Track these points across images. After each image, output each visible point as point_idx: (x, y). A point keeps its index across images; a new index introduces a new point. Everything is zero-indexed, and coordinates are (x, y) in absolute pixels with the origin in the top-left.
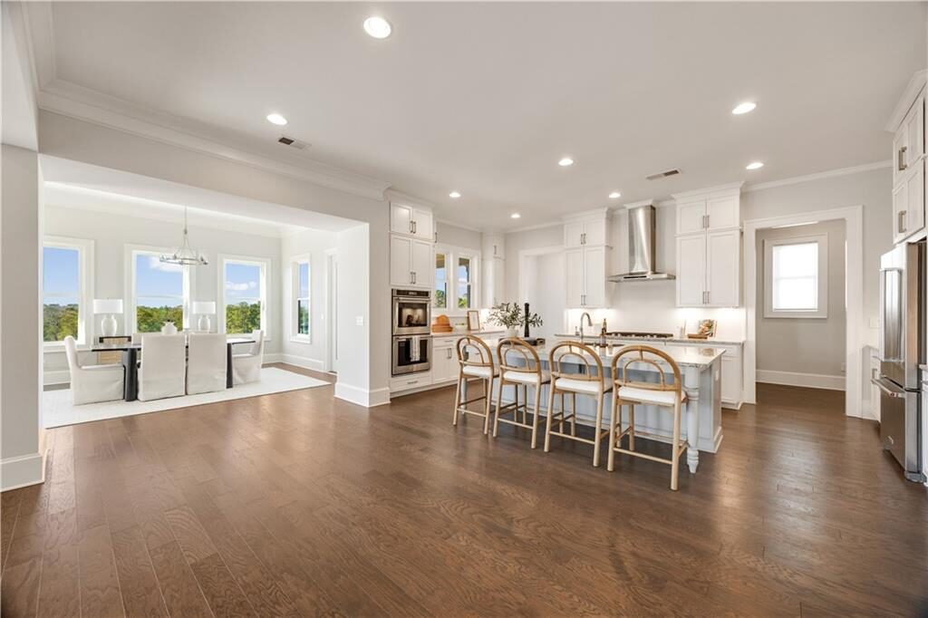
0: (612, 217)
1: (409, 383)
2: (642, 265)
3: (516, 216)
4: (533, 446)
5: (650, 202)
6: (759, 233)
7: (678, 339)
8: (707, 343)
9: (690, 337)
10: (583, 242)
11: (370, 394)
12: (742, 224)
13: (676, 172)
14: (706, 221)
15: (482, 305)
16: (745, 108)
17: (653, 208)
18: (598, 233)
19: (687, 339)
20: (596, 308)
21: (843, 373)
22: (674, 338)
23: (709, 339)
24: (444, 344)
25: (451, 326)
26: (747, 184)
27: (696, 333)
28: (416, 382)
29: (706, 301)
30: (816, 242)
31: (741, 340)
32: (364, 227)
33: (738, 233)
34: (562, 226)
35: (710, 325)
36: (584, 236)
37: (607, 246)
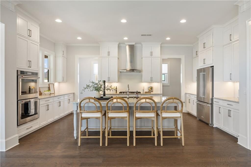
1: (27, 129)
3: (79, 38)
4: (128, 145)
5: (134, 43)
7: (142, 93)
8: (150, 94)
9: (146, 92)
10: (109, 55)
11: (6, 142)
13: (150, 35)
14: (151, 53)
15: (55, 81)
16: (183, 21)
18: (115, 52)
19: (145, 93)
20: (113, 82)
22: (141, 93)
23: (152, 93)
24: (45, 102)
25: (41, 92)
27: (148, 91)
28: (31, 127)
29: (151, 80)
30: (167, 63)
33: (160, 59)
34: (99, 47)
35: (152, 88)
36: (109, 52)
37: (118, 58)
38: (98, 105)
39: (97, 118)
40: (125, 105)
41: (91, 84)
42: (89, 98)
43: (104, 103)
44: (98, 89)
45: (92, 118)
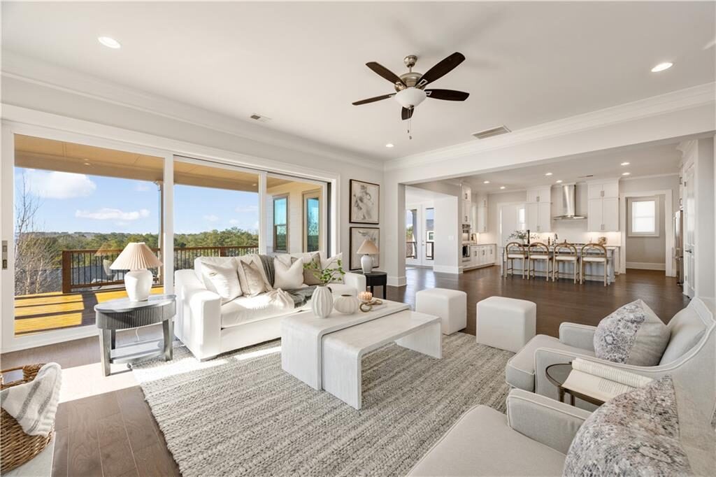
0: (553, 189)
2: (570, 212)
3: (503, 188)
5: (574, 183)
6: (627, 199)
10: (538, 200)
12: (619, 195)
13: (592, 176)
14: (603, 194)
17: (575, 186)
18: (546, 195)
20: (544, 232)
21: (665, 262)
26: (622, 178)
27: (597, 243)
29: (603, 229)
30: (654, 200)
31: (619, 245)
32: (457, 197)
33: (617, 199)
34: (525, 192)
35: (604, 239)
36: (538, 198)
37: (551, 203)
38: (522, 249)
39: (520, 259)
40: (546, 250)
41: (515, 233)
42: (514, 243)
43: (526, 249)
44: (522, 237)
45: (517, 258)
